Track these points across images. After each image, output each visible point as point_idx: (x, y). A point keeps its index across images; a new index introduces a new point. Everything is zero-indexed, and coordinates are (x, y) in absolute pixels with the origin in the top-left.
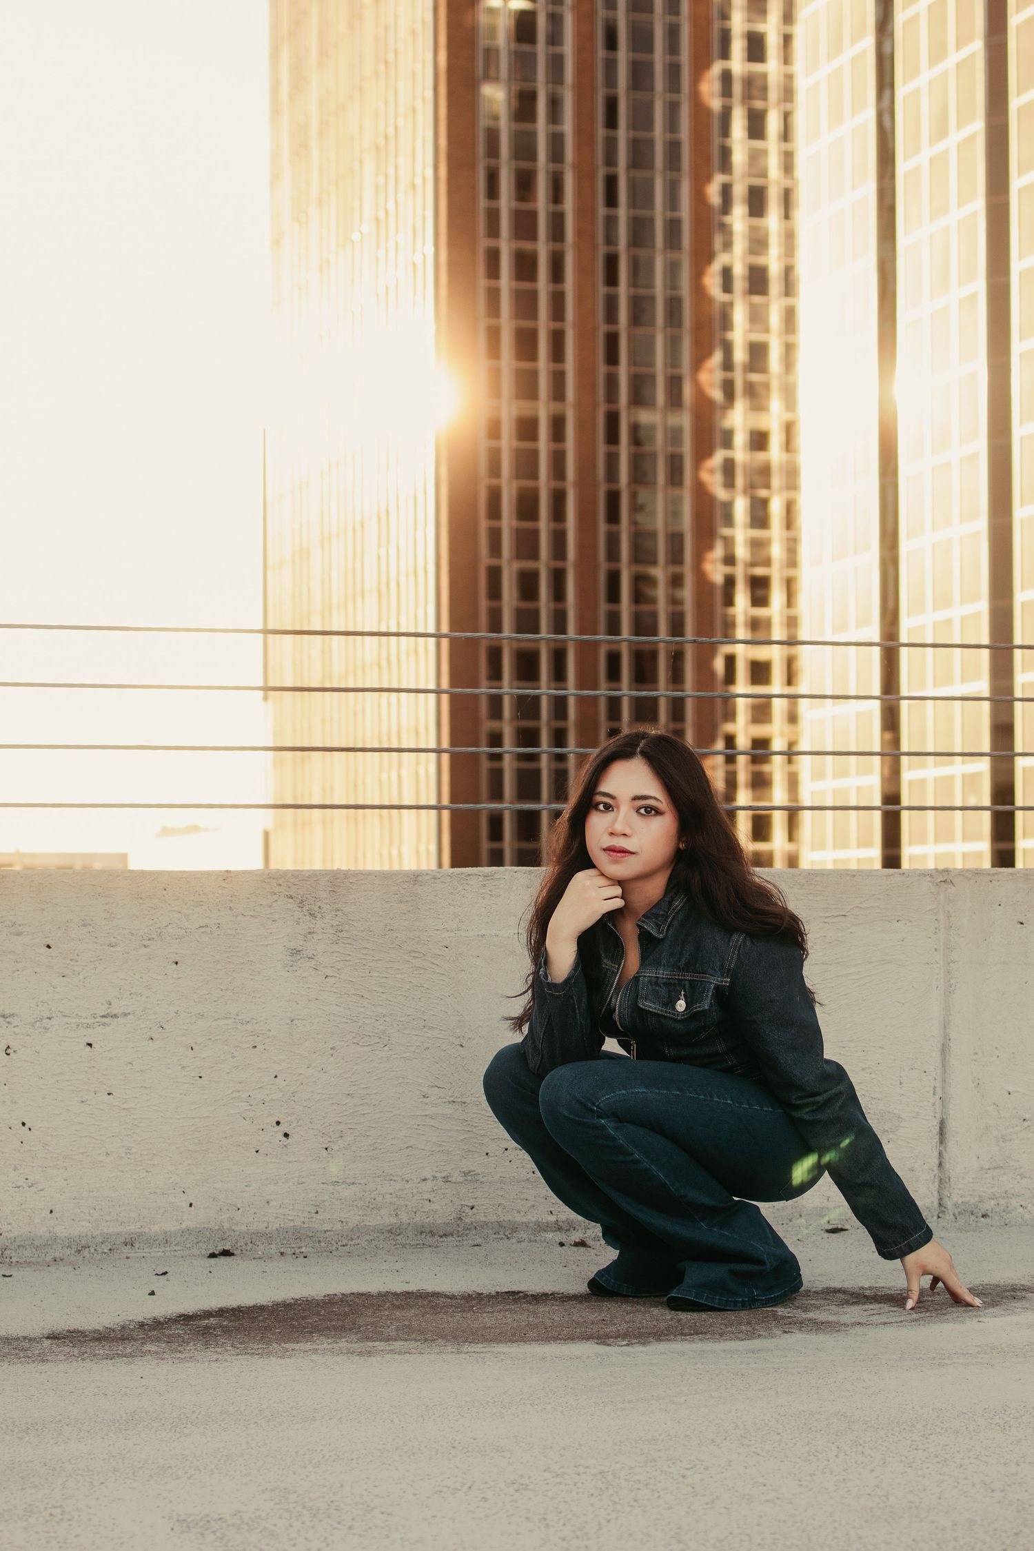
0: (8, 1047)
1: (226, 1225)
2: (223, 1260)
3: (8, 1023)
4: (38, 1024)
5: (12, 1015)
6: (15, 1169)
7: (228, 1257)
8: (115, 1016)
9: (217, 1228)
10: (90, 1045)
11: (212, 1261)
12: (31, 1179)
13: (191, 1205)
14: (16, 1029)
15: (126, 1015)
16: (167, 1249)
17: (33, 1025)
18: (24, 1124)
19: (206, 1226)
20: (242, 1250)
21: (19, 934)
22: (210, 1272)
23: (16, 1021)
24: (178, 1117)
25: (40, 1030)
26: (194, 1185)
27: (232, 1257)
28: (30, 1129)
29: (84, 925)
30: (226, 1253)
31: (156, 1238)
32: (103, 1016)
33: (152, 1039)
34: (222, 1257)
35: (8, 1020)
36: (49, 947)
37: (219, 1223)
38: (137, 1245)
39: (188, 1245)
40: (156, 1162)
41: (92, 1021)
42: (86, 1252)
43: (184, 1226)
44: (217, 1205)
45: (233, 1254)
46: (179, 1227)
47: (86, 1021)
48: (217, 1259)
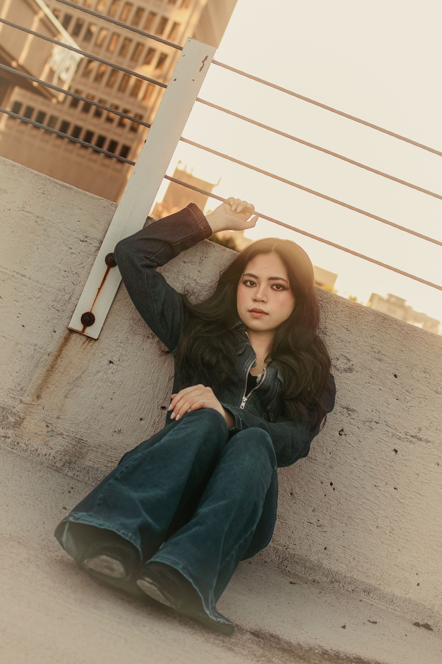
0: (342, 430)
1: (436, 608)
2: (422, 631)
3: (349, 414)
4: (368, 423)
5: (353, 411)
6: (313, 511)
7: (427, 630)
8: (420, 439)
9: (429, 607)
10: (396, 451)
11: (414, 628)
12: (321, 522)
13: (418, 585)
14: (351, 420)
15: (427, 441)
16: (390, 606)
17: (364, 422)
18: (331, 484)
19: (423, 603)
20: (439, 629)
21: (380, 360)
22: (406, 635)
23: (354, 415)
24: (434, 523)
25: (368, 428)
26: (426, 572)
27: (430, 631)
28: (334, 489)
29: (425, 372)
30: (427, 627)
31: (386, 596)
32: (412, 436)
33: (438, 464)
34: (423, 628)
35: (349, 412)
36: (396, 376)
37: (432, 604)
38: (372, 595)
39: (405, 610)
40: (407, 547)
41: (404, 436)
42: (336, 585)
43: (408, 596)
44: (436, 592)
45: (431, 630)
46: (404, 596)
47: (400, 435)
48: (418, 628)
